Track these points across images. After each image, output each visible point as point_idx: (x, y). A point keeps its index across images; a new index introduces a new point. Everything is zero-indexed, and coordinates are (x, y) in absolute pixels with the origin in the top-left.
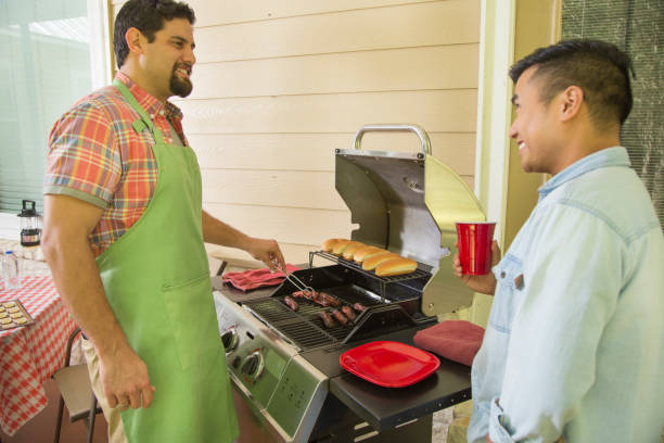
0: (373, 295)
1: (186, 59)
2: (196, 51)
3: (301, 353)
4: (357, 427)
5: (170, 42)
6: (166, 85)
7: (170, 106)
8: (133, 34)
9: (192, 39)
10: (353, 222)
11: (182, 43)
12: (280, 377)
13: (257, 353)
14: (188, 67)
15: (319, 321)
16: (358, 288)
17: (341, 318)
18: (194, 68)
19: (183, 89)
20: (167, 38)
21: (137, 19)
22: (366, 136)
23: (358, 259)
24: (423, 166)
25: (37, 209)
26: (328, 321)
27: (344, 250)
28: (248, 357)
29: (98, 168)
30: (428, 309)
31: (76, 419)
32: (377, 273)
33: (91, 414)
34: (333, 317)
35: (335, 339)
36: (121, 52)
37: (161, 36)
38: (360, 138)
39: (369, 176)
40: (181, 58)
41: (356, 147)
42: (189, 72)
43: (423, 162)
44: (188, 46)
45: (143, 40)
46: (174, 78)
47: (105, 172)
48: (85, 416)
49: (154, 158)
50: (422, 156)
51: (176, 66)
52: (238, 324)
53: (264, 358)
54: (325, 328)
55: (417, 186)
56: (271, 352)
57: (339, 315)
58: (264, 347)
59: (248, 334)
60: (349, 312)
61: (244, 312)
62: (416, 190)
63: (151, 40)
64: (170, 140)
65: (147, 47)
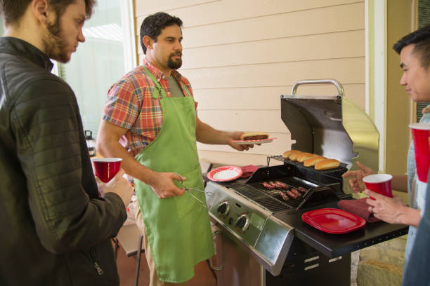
0: (307, 183)
1: (176, 48)
3: (273, 214)
4: (306, 261)
5: (166, 40)
8: (146, 39)
10: (292, 139)
11: (173, 40)
12: (261, 229)
13: (244, 215)
15: (279, 197)
16: (297, 179)
17: (293, 195)
20: (164, 38)
21: (147, 30)
22: (299, 87)
23: (300, 160)
24: (340, 104)
25: (93, 136)
26: (285, 197)
27: (290, 155)
28: (239, 218)
29: (125, 113)
30: (347, 190)
31: (130, 255)
32: (316, 168)
33: (139, 253)
34: (287, 195)
35: (291, 207)
38: (295, 88)
39: (300, 111)
41: (294, 94)
43: (341, 101)
44: (177, 41)
47: (128, 116)
48: (134, 254)
49: (160, 105)
50: (340, 97)
52: (229, 199)
53: (250, 218)
54: (283, 201)
55: (333, 116)
56: (253, 215)
57: (291, 194)
58: (249, 211)
59: (237, 204)
60: (296, 192)
61: (230, 193)
62: (332, 119)
63: (156, 42)
64: (169, 93)
65: (154, 45)
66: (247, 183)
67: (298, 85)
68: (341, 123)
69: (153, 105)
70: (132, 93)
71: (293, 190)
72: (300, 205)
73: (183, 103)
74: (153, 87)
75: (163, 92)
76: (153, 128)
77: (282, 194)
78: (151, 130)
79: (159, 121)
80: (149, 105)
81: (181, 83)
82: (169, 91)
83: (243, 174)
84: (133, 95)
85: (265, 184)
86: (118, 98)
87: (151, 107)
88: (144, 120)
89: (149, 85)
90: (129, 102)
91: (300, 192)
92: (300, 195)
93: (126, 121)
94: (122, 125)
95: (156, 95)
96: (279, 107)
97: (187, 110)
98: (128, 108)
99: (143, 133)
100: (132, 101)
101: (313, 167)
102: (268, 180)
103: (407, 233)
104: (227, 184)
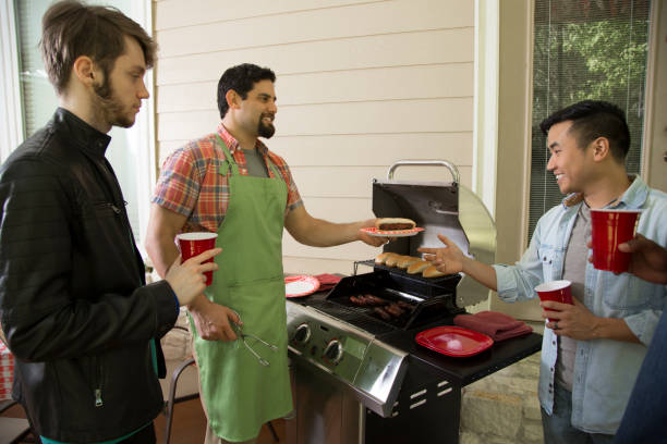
0: (406, 295)
1: (270, 110)
2: (276, 103)
3: (376, 338)
5: (258, 98)
6: (255, 129)
7: (259, 143)
8: (230, 95)
9: (274, 93)
11: (266, 98)
12: (362, 358)
13: (335, 342)
14: (272, 115)
15: (377, 315)
16: (391, 291)
17: (395, 312)
18: (276, 115)
19: (268, 132)
20: (256, 95)
21: (233, 83)
22: (398, 169)
23: (402, 265)
24: (457, 193)
26: (385, 315)
29: (182, 194)
30: (460, 303)
34: (387, 312)
35: (396, 328)
36: (224, 108)
37: (252, 94)
38: (393, 170)
40: (267, 109)
41: (390, 177)
42: (272, 119)
43: (457, 189)
44: (272, 100)
45: (239, 99)
46: (261, 124)
47: (187, 197)
49: (228, 184)
50: (457, 184)
51: (263, 116)
52: (309, 320)
53: (343, 345)
54: (385, 320)
55: (441, 209)
56: (349, 339)
57: (390, 310)
58: (342, 336)
59: (322, 327)
60: (397, 308)
61: (310, 312)
62: (439, 212)
63: (244, 98)
64: (244, 171)
65: (242, 103)
66: (328, 299)
67: (396, 166)
68: (457, 217)
69: (218, 183)
70: (191, 164)
71: (392, 306)
72: (408, 324)
73: (265, 187)
74: (222, 160)
75: (235, 168)
76: (215, 215)
77: (381, 311)
78: (211, 219)
79: (224, 206)
80: (211, 183)
81: (267, 159)
82: (245, 168)
83: (322, 286)
84: (194, 168)
85: (353, 299)
86: (174, 171)
87: (214, 186)
88: (203, 204)
89: (217, 157)
90: (188, 178)
91: (402, 308)
92: (403, 311)
93: (184, 204)
94: (177, 211)
95: (224, 170)
96: (370, 194)
97: (270, 197)
98: (186, 185)
99: (202, 223)
100: (191, 177)
101: (420, 274)
102: (356, 293)
103: (540, 349)
104: (301, 300)
